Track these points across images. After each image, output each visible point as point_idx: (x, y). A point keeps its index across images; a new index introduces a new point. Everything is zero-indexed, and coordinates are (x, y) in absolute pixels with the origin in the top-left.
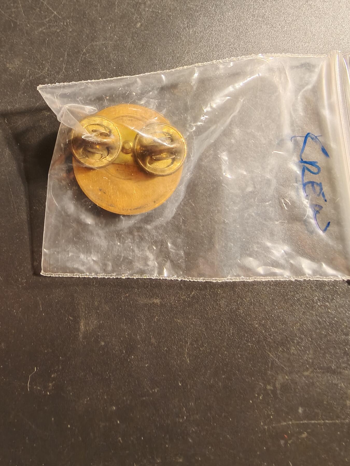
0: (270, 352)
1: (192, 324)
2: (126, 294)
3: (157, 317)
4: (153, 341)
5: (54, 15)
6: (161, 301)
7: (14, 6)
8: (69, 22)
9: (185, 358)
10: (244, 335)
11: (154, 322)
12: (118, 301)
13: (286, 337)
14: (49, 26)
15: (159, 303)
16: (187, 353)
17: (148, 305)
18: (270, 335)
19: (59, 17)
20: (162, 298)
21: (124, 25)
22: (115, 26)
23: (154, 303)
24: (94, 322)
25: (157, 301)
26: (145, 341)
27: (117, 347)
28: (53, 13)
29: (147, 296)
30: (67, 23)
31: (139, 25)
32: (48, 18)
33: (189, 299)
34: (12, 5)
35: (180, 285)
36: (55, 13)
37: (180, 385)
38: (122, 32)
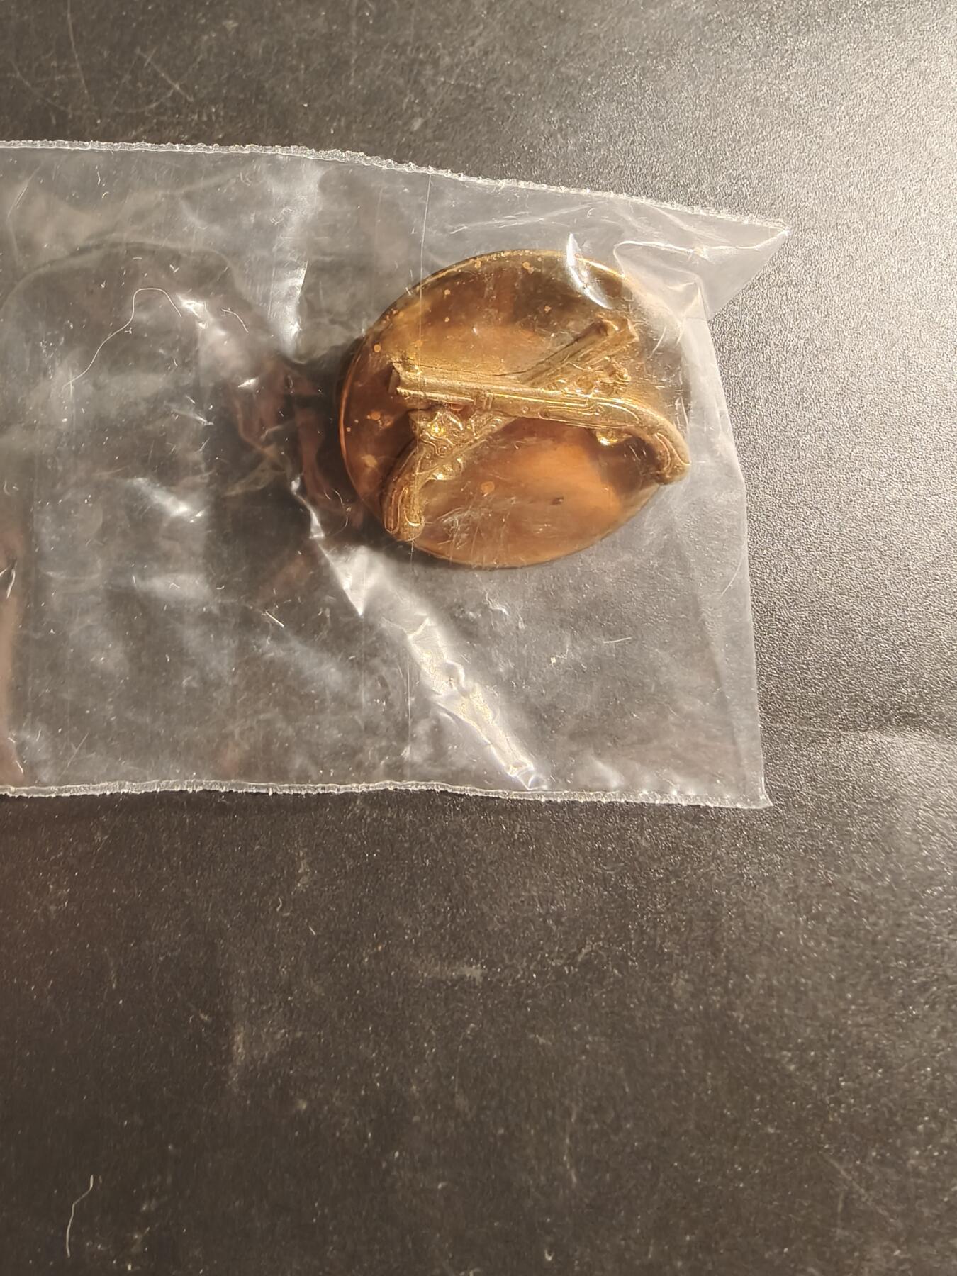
0: (840, 1160)
1: (584, 1051)
2: (375, 945)
3: (472, 1025)
4: (461, 1102)
5: (174, 93)
6: (486, 971)
7: (58, 67)
8: (217, 116)
9: (564, 1165)
10: (753, 1099)
11: (466, 1041)
12: (353, 968)
13: (890, 1110)
14: (160, 123)
15: (479, 979)
16: (570, 1149)
17: (445, 983)
18: (838, 1102)
19: (186, 100)
20: (491, 964)
21: (374, 124)
22: (348, 127)
23: (462, 978)
24: (275, 1033)
25: (474, 972)
26: (435, 1103)
27: (347, 1120)
28: (169, 87)
29: (441, 955)
30: (209, 116)
31: (417, 124)
32: (157, 100)
33: (575, 967)
34: (54, 64)
35: (545, 921)
36: (177, 87)
37: (550, 1258)
38: (369, 142)
